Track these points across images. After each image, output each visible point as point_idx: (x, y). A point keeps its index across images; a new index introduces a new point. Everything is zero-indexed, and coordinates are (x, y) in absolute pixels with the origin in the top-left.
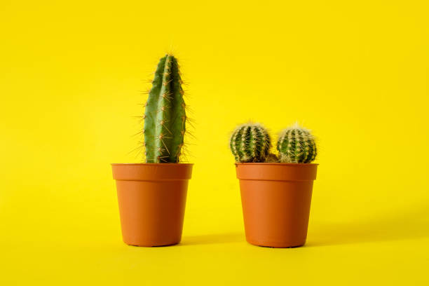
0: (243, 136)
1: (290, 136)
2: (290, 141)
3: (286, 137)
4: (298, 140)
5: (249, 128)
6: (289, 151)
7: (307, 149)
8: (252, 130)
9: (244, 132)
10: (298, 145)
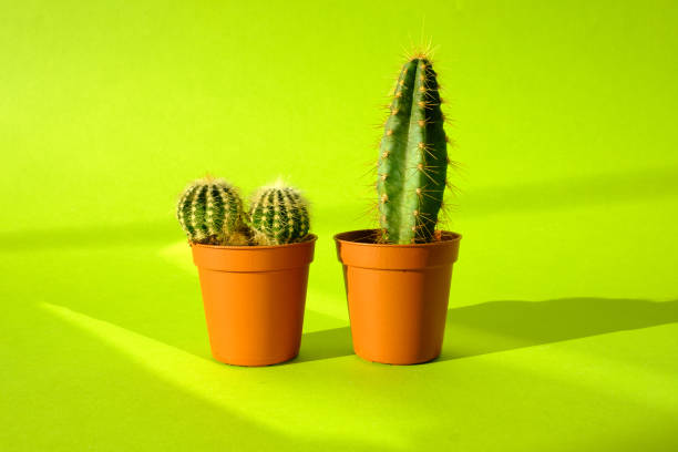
0: (194, 203)
1: (266, 203)
2: (265, 211)
3: (260, 205)
4: (277, 209)
5: (204, 191)
6: (263, 227)
7: (291, 223)
8: (208, 194)
9: (196, 197)
10: (277, 217)
